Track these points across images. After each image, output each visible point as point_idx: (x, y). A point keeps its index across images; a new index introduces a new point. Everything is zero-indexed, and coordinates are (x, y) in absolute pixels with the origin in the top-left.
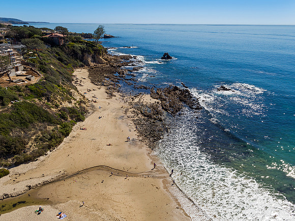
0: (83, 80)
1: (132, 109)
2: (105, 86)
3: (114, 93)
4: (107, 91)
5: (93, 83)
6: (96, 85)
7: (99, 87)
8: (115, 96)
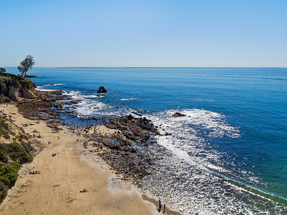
0: (13, 115)
1: (91, 142)
2: (43, 120)
3: (59, 127)
4: (50, 125)
5: (26, 117)
6: (32, 119)
7: (36, 121)
8: (62, 129)
